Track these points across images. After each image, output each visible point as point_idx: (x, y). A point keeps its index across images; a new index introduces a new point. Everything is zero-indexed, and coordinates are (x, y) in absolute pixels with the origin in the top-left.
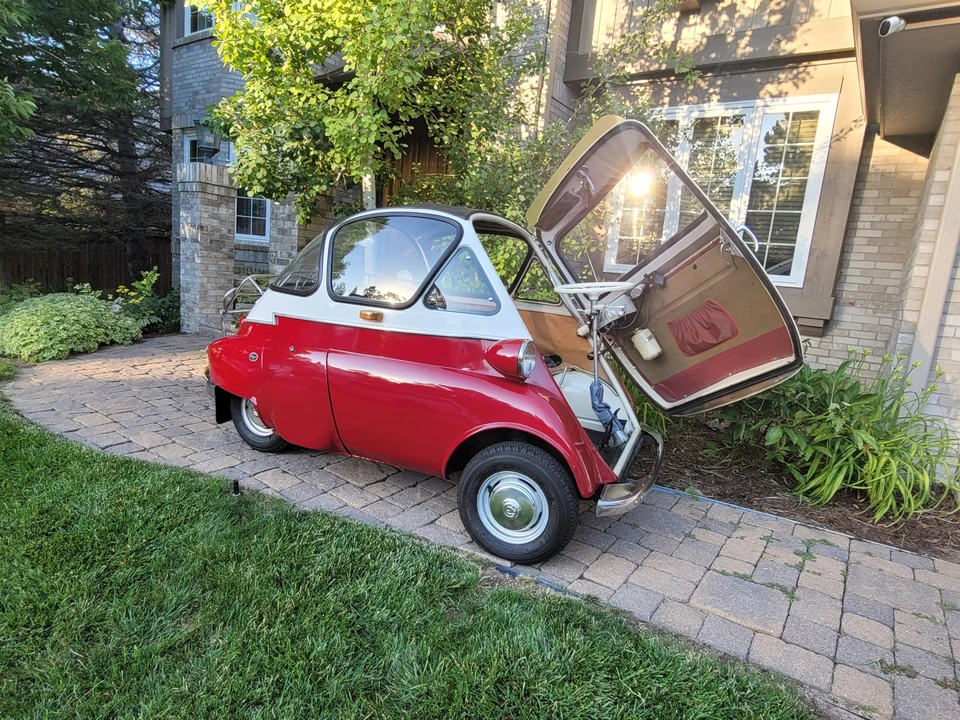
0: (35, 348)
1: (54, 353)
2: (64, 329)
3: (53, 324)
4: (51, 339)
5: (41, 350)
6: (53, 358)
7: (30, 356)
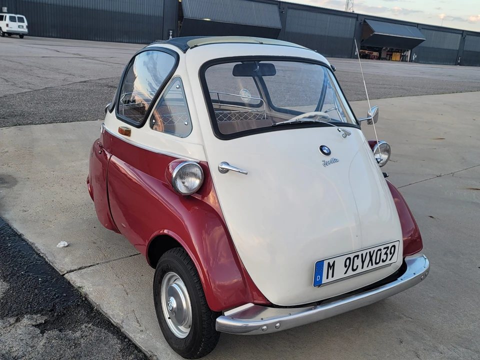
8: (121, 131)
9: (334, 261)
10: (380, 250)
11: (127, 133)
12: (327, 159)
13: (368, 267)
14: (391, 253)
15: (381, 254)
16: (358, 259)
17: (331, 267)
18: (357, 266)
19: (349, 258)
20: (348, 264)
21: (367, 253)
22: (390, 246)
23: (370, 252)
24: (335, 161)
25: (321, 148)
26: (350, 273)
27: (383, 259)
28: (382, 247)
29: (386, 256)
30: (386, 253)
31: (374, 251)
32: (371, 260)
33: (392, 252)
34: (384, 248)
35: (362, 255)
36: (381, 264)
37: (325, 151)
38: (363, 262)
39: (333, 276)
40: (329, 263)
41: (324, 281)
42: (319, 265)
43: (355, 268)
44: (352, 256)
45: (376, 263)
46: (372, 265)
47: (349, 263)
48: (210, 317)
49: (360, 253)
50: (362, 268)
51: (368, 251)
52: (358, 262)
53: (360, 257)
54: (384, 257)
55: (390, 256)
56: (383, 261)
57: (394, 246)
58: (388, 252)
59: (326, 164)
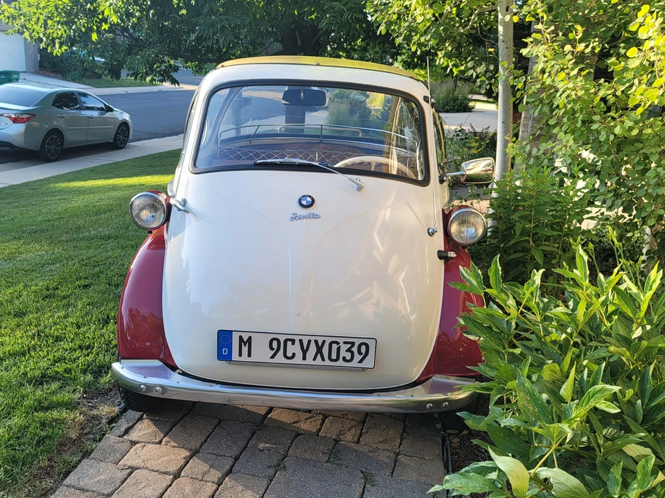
9: (250, 337)
10: (336, 343)
12: (302, 212)
13: (314, 359)
14: (360, 353)
15: (339, 349)
16: (293, 344)
17: (246, 342)
19: (278, 339)
20: (275, 346)
21: (310, 341)
22: (357, 342)
23: (316, 341)
25: (302, 197)
26: (280, 358)
27: (344, 357)
28: (340, 340)
29: (349, 354)
30: (350, 351)
31: (324, 342)
32: (320, 352)
33: (363, 352)
34: (345, 343)
35: (301, 340)
36: (342, 363)
37: (304, 203)
38: (305, 352)
39: (249, 355)
41: (236, 357)
43: (289, 354)
44: (282, 340)
45: (332, 360)
46: (323, 360)
49: (296, 338)
50: (304, 359)
51: (312, 339)
53: (297, 343)
55: (358, 357)
56: (346, 360)
57: (366, 345)
58: (355, 349)
59: (295, 217)
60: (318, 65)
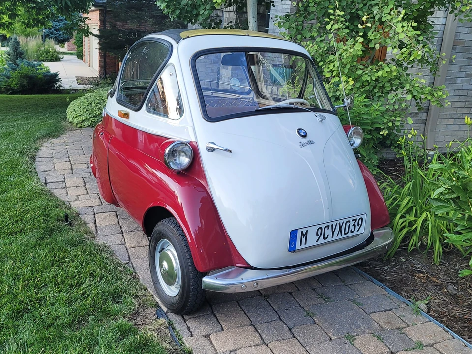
0: (80, 119)
1: (89, 123)
2: (99, 108)
3: (94, 105)
4: (89, 114)
5: (83, 121)
6: (89, 126)
7: (77, 124)
8: (120, 114)
9: (307, 230)
10: (349, 221)
11: (126, 116)
12: (304, 140)
13: (337, 236)
14: (358, 225)
15: (349, 225)
16: (328, 229)
17: (305, 235)
18: (328, 235)
19: (321, 228)
20: (319, 233)
21: (337, 224)
22: (358, 218)
23: (339, 223)
24: (311, 142)
25: (299, 130)
26: (321, 241)
27: (351, 230)
28: (350, 219)
29: (354, 227)
30: (354, 225)
31: (343, 222)
32: (340, 230)
33: (360, 223)
34: (353, 220)
35: (332, 225)
36: (350, 234)
37: (302, 134)
38: (333, 232)
39: (305, 244)
40: (302, 232)
41: (298, 247)
42: (294, 233)
43: (326, 237)
44: (323, 226)
45: (345, 234)
46: (341, 235)
47: (321, 232)
48: (197, 276)
49: (330, 224)
50: (333, 237)
51: (338, 222)
52: (328, 232)
53: (331, 227)
54: (352, 228)
55: (357, 228)
56: (352, 232)
57: (362, 219)
58: (356, 224)
59: (302, 145)
60: (248, 36)
